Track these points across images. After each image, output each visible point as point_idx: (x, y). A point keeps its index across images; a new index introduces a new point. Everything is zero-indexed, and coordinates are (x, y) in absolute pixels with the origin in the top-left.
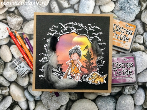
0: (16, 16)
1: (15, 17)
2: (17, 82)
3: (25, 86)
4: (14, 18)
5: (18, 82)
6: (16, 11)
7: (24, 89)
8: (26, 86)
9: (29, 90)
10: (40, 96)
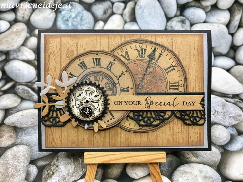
0: (52, 164)
1: (54, 164)
2: (217, 165)
3: (217, 150)
4: (57, 167)
5: (216, 163)
6: (41, 163)
7: (225, 152)
8: (216, 147)
9: (224, 144)
10: (225, 127)
